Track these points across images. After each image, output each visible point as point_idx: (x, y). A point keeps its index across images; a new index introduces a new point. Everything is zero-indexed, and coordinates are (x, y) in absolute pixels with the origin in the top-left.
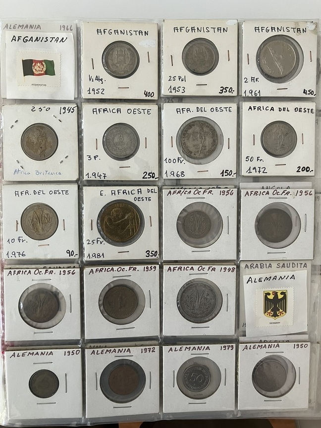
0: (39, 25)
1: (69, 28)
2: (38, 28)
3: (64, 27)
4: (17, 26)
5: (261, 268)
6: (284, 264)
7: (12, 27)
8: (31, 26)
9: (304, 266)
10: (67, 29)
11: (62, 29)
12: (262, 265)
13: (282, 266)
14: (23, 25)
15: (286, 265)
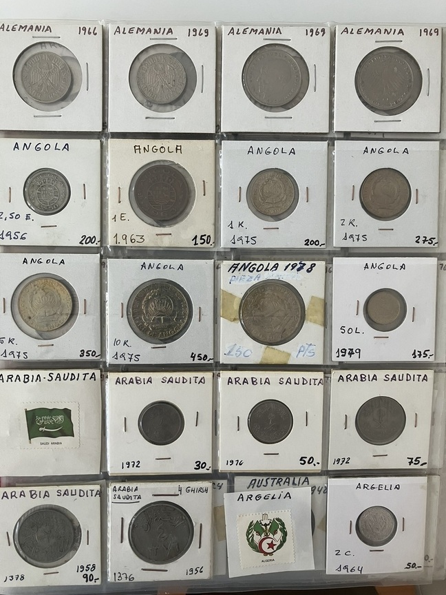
0: (48, 27)
1: (92, 31)
2: (47, 30)
3: (84, 29)
4: (17, 28)
5: (362, 380)
6: (394, 376)
7: (10, 28)
8: (37, 27)
9: (424, 379)
10: (89, 33)
11: (82, 32)
12: (363, 376)
13: (392, 379)
14: (26, 26)
15: (397, 377)
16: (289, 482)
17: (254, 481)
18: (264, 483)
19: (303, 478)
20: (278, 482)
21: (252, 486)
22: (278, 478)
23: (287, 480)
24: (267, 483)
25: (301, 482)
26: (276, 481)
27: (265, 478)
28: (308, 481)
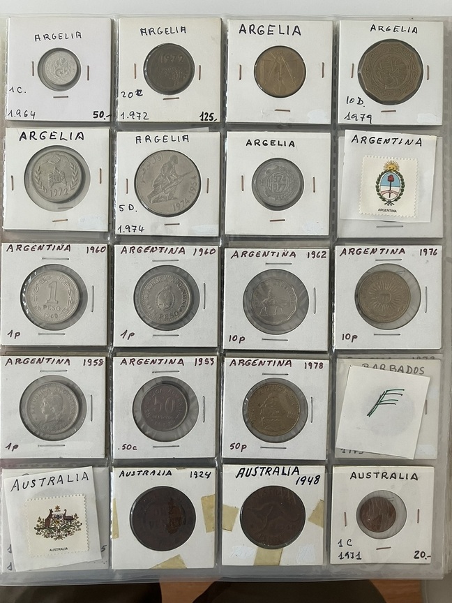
16: (278, 472)
17: (242, 470)
18: (253, 472)
19: (293, 468)
20: (267, 471)
21: (240, 475)
22: (267, 467)
23: (277, 470)
24: (256, 472)
25: (291, 472)
26: (265, 470)
27: (254, 467)
28: (298, 471)
